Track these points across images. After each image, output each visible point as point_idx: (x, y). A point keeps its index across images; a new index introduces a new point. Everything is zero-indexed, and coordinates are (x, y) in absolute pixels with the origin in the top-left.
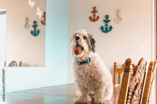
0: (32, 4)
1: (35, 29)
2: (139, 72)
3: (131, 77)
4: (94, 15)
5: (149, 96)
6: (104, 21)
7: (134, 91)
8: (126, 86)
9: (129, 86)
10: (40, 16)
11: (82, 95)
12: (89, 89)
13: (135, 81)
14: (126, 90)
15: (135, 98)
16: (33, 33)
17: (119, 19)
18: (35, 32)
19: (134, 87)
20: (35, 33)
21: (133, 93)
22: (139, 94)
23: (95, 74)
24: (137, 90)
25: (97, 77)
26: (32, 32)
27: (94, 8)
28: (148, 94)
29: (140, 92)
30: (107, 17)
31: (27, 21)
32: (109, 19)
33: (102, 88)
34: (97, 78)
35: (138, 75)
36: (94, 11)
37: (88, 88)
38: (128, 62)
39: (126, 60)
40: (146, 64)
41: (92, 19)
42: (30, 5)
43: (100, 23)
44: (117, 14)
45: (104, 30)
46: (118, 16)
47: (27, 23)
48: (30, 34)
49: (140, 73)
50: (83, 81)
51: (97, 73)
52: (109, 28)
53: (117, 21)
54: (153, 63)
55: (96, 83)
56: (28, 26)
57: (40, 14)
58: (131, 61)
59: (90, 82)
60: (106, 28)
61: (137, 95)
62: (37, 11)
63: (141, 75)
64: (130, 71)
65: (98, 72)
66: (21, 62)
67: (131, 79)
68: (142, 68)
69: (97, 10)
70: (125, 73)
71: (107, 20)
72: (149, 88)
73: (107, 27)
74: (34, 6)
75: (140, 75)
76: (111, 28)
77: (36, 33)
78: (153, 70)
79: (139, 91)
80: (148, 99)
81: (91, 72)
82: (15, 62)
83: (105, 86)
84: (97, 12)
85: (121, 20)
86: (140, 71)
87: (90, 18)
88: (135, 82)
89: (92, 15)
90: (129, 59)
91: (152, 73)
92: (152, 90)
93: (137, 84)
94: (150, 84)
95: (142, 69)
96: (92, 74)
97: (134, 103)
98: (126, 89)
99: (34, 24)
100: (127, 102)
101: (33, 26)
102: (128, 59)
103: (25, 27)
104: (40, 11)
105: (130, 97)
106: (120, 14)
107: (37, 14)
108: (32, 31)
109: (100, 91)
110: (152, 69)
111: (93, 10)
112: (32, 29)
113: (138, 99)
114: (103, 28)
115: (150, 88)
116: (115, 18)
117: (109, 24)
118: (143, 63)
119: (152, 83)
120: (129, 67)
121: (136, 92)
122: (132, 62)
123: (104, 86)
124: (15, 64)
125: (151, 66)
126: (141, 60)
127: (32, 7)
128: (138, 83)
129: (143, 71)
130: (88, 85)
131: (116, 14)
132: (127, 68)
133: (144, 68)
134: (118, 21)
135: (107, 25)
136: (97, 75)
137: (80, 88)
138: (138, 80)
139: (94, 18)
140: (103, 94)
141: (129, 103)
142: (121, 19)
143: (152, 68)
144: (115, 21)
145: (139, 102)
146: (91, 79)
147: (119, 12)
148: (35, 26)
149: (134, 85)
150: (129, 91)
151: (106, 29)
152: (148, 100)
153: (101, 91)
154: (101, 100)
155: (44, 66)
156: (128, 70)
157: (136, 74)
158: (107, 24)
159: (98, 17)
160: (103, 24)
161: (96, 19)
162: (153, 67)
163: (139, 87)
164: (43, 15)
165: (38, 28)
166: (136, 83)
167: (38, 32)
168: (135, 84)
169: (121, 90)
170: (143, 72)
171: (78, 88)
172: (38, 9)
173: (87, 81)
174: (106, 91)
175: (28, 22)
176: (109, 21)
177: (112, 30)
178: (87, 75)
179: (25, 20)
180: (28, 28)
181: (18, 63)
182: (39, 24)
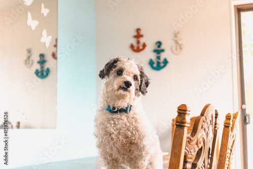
0: (33, 24)
1: (42, 68)
2: (203, 129)
3: (188, 138)
4: (138, 42)
6: (155, 51)
7: (195, 162)
8: (180, 152)
9: (185, 153)
10: (48, 45)
12: (121, 160)
13: (197, 144)
14: (179, 160)
16: (40, 74)
17: (179, 46)
18: (42, 71)
19: (194, 154)
20: (43, 73)
21: (194, 166)
22: (205, 167)
23: (134, 133)
24: (200, 159)
25: (137, 138)
26: (37, 73)
27: (138, 30)
29: (206, 163)
30: (159, 44)
31: (29, 54)
32: (162, 47)
33: (144, 159)
34: (136, 140)
35: (201, 134)
36: (138, 35)
37: (119, 157)
38: (182, 110)
39: (179, 107)
40: (217, 115)
41: (135, 48)
42: (30, 26)
43: (149, 54)
44: (175, 39)
45: (155, 65)
46: (176, 42)
47: (29, 57)
48: (35, 75)
49: (205, 130)
50: (112, 142)
51: (137, 131)
52: (163, 63)
53: (175, 52)
54: (232, 116)
55: (133, 149)
56: (31, 62)
57: (47, 40)
58: (186, 108)
59: (123, 145)
60: (158, 63)
62: (42, 36)
63: (207, 134)
64: (185, 126)
65: (139, 129)
66: (19, 123)
67: (189, 141)
68: (208, 121)
69: (142, 33)
70: (177, 129)
71: (159, 50)
72: (227, 159)
73: (159, 61)
74: (37, 27)
75: (204, 133)
76: (166, 62)
77: (45, 73)
78: (232, 128)
79: (204, 162)
81: (127, 128)
82: (10, 123)
83: (149, 155)
84: (142, 36)
85: (181, 49)
86: (205, 126)
87: (132, 47)
88: (196, 146)
89: (134, 42)
90: (184, 106)
91: (230, 132)
92: (232, 161)
93: (201, 149)
94: (229, 151)
95: (209, 123)
96: (129, 132)
98: (179, 158)
99: (41, 58)
101: (38, 62)
102: (182, 105)
103: (26, 64)
104: (48, 35)
106: (181, 40)
107: (43, 40)
108: (37, 70)
109: (140, 164)
110: (231, 126)
111: (135, 34)
112: (38, 67)
114: (154, 63)
115: (229, 158)
116: (172, 47)
117: (163, 56)
118: (210, 113)
119: (231, 151)
120: (184, 119)
121: (200, 164)
122: (188, 109)
123: (146, 156)
125: (228, 121)
126: (206, 107)
127: (33, 28)
128: (202, 147)
129: (211, 126)
130: (119, 152)
131: (173, 39)
132: (179, 121)
133: (211, 121)
134: (176, 50)
135: (158, 58)
136: (137, 133)
137: (105, 158)
138: (202, 143)
139: (138, 47)
142: (182, 47)
143: (229, 124)
144: (172, 51)
146: (126, 141)
147: (178, 36)
148: (42, 61)
149: (194, 151)
150: (185, 162)
151: (158, 65)
155: (56, 128)
156: (182, 125)
157: (198, 131)
158: (159, 55)
159: (144, 46)
160: (153, 56)
161: (141, 47)
162: (231, 123)
163: (204, 155)
164: (54, 43)
165: (47, 66)
166: (198, 147)
167: (48, 71)
168: (197, 149)
169: (171, 159)
170: (211, 129)
171: (101, 160)
172: (44, 33)
173: (119, 143)
174: (151, 164)
175: (31, 55)
176: (163, 51)
177: (168, 66)
178: (119, 132)
179: (26, 52)
180: (30, 65)
182: (49, 57)
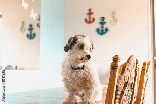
0: (25, 6)
1: (31, 33)
3: (119, 76)
4: (90, 18)
5: (143, 98)
7: (123, 91)
8: (114, 84)
9: (117, 85)
10: (34, 19)
11: (70, 95)
13: (124, 80)
14: (113, 89)
15: (124, 97)
17: (115, 20)
19: (123, 85)
20: (31, 36)
21: (123, 93)
22: (129, 93)
23: (88, 75)
24: (126, 89)
26: (28, 36)
27: (90, 10)
28: (142, 96)
30: (103, 19)
31: (23, 25)
32: (105, 21)
33: (93, 89)
34: (89, 79)
35: (127, 74)
36: (90, 13)
37: (77, 88)
38: (115, 59)
39: (113, 57)
40: (137, 62)
41: (88, 21)
42: (23, 7)
43: (96, 25)
44: (113, 15)
45: (100, 32)
46: (114, 17)
47: (23, 26)
48: (26, 38)
49: (129, 71)
52: (105, 30)
53: (112, 23)
54: (147, 63)
55: (87, 83)
56: (24, 29)
57: (34, 16)
58: (118, 58)
60: (102, 30)
61: (127, 95)
62: (31, 13)
63: (131, 74)
64: (117, 69)
66: (16, 67)
67: (120, 78)
69: (92, 12)
70: (112, 70)
71: (102, 23)
72: (143, 89)
74: (28, 8)
75: (129, 73)
76: (107, 30)
77: (32, 36)
78: (147, 71)
79: (129, 91)
80: (141, 101)
82: (11, 66)
84: (92, 14)
85: (116, 22)
86: (130, 69)
87: (86, 20)
88: (124, 81)
89: (87, 17)
90: (117, 56)
91: (145, 73)
92: (146, 91)
94: (144, 84)
95: (132, 67)
97: (124, 103)
98: (113, 87)
99: (30, 27)
100: (115, 102)
101: (29, 29)
103: (21, 30)
104: (35, 13)
105: (118, 96)
106: (116, 16)
107: (31, 16)
108: (28, 34)
109: (90, 92)
110: (146, 69)
111: (88, 12)
112: (28, 32)
113: (129, 99)
114: (99, 30)
116: (111, 20)
117: (105, 26)
118: (133, 61)
119: (146, 84)
121: (126, 91)
122: (119, 58)
123: (95, 87)
124: (11, 68)
125: (144, 66)
126: (131, 57)
127: (25, 8)
128: (127, 81)
129: (133, 69)
132: (114, 65)
133: (134, 66)
134: (114, 22)
135: (102, 27)
136: (89, 75)
138: (128, 79)
139: (90, 21)
140: (93, 96)
141: (118, 103)
142: (117, 20)
143: (145, 68)
145: (130, 102)
147: (115, 13)
148: (31, 29)
149: (123, 84)
150: (117, 90)
151: (102, 32)
152: (143, 102)
153: (92, 92)
154: (90, 100)
155: (39, 69)
156: (115, 68)
157: (125, 72)
159: (94, 20)
160: (99, 26)
161: (92, 21)
163: (129, 86)
164: (38, 18)
165: (34, 31)
166: (125, 81)
167: (34, 35)
168: (124, 83)
169: (108, 88)
170: (133, 71)
172: (32, 11)
176: (105, 23)
177: (108, 32)
179: (21, 23)
180: (24, 31)
181: (14, 67)
182: (35, 27)
